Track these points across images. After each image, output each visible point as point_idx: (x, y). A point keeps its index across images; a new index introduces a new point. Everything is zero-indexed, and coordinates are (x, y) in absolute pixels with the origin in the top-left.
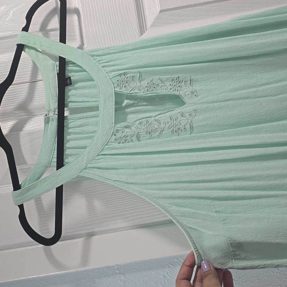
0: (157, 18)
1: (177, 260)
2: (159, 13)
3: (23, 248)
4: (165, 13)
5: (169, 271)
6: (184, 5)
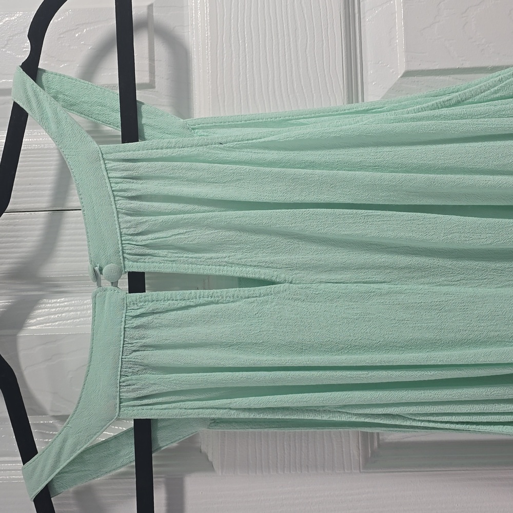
0: (395, 89)
2: (402, 77)
4: (415, 79)
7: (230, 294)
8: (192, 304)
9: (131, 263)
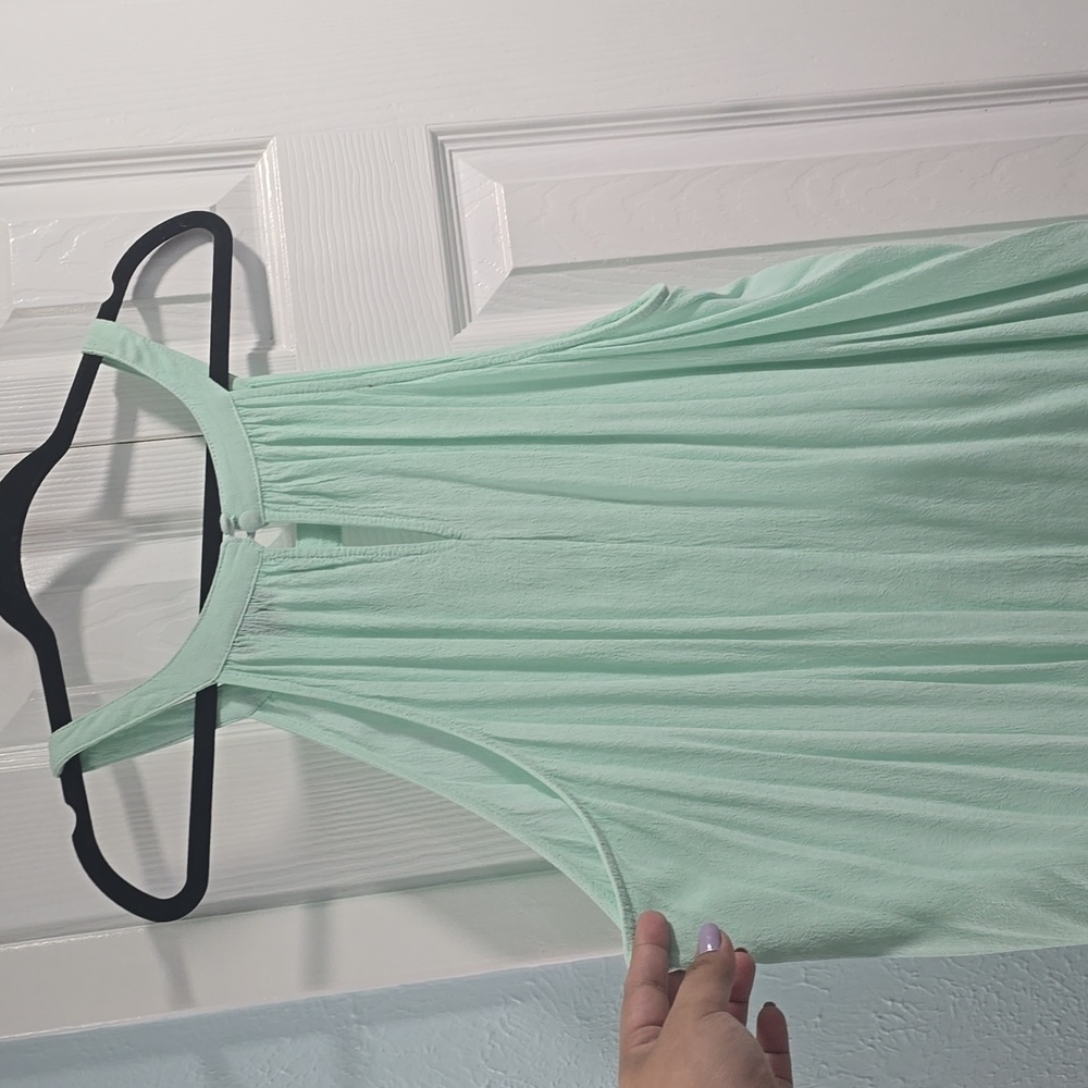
0: (504, 289)
1: (532, 984)
2: (510, 275)
3: (90, 936)
4: (525, 277)
5: (509, 1017)
6: (580, 259)
7: (387, 551)
8: (340, 562)
9: (272, 512)
